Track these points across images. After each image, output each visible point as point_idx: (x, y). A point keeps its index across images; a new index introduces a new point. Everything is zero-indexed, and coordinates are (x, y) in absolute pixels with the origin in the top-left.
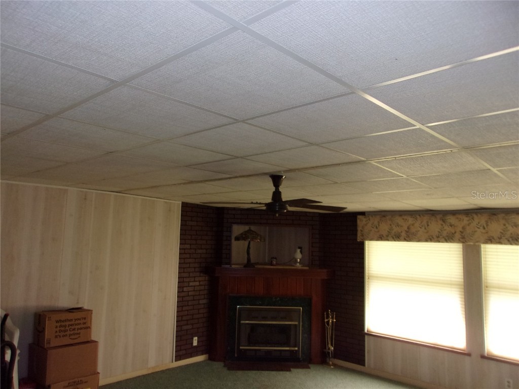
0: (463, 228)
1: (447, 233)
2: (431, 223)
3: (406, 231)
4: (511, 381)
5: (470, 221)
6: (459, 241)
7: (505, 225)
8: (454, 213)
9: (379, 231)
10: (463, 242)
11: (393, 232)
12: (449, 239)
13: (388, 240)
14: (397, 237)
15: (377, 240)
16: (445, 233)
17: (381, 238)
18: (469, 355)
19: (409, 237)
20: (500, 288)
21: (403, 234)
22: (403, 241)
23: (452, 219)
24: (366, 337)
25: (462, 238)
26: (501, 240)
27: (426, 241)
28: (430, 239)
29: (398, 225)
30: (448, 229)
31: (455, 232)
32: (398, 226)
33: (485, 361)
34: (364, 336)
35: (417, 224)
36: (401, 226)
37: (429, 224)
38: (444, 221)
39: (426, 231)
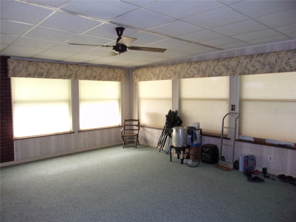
0: (76, 72)
2: (61, 68)
3: (47, 72)
4: (88, 138)
8: (72, 64)
16: (68, 74)
18: (74, 132)
19: (48, 75)
23: (71, 67)
27: (58, 78)
29: (41, 68)
31: (72, 74)
33: (80, 133)
35: (53, 68)
36: (44, 69)
37: (60, 68)
38: (67, 68)
39: (58, 72)
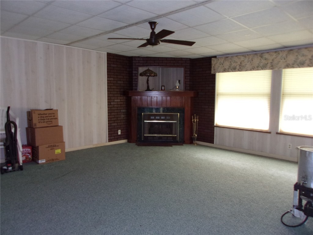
0: (273, 60)
1: (263, 64)
2: (254, 59)
3: (239, 65)
4: (291, 145)
5: (277, 56)
6: (270, 69)
7: (297, 56)
8: (268, 51)
9: (224, 67)
10: (272, 69)
11: (232, 66)
12: (263, 68)
13: (228, 71)
14: (234, 69)
15: (222, 72)
16: (261, 65)
17: (225, 71)
18: (270, 133)
19: (241, 68)
20: (291, 95)
21: (238, 67)
22: (237, 71)
23: (266, 56)
24: (215, 128)
25: (271, 66)
26: (294, 66)
27: (251, 70)
28: (253, 69)
30: (264, 61)
31: (268, 63)
32: (235, 62)
33: (279, 135)
34: (214, 128)
35: (246, 60)
36: (237, 62)
37: (253, 60)
38: (262, 57)
39: (251, 64)
